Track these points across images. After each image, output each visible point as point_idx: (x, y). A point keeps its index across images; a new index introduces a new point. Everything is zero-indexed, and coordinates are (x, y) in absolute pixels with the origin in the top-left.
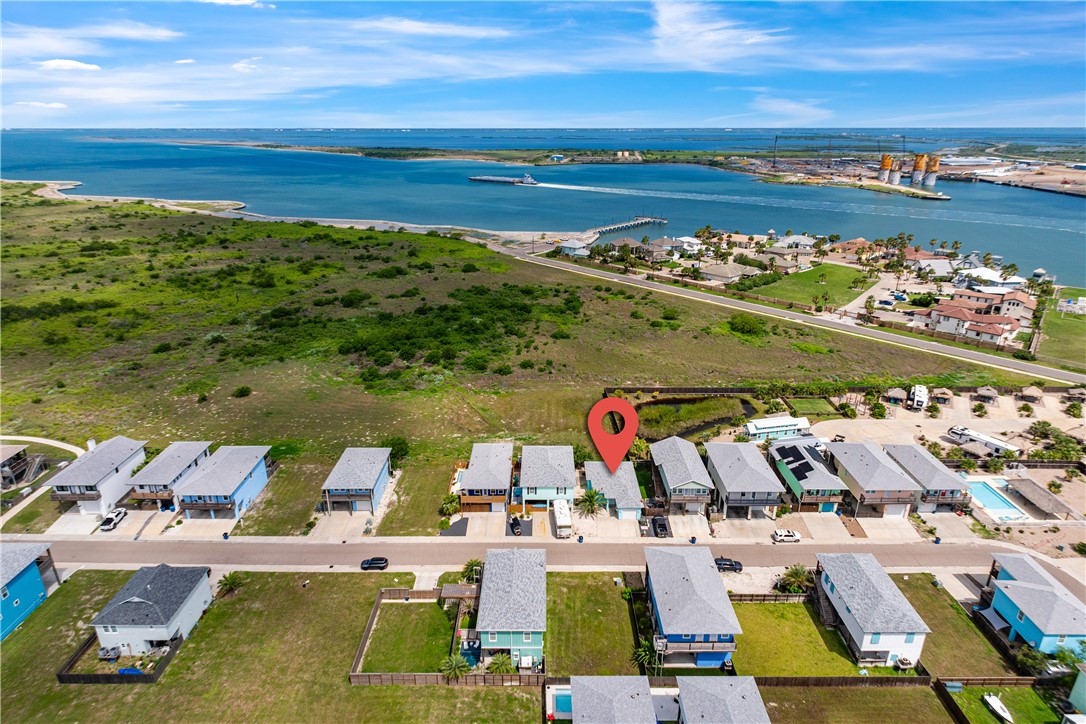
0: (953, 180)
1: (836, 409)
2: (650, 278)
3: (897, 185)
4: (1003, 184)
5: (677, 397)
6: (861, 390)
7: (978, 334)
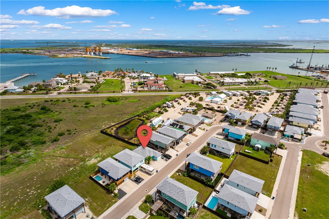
0: (105, 53)
1: (158, 113)
2: (59, 93)
3: (93, 56)
4: (117, 54)
5: (121, 125)
6: (157, 107)
7: (160, 88)
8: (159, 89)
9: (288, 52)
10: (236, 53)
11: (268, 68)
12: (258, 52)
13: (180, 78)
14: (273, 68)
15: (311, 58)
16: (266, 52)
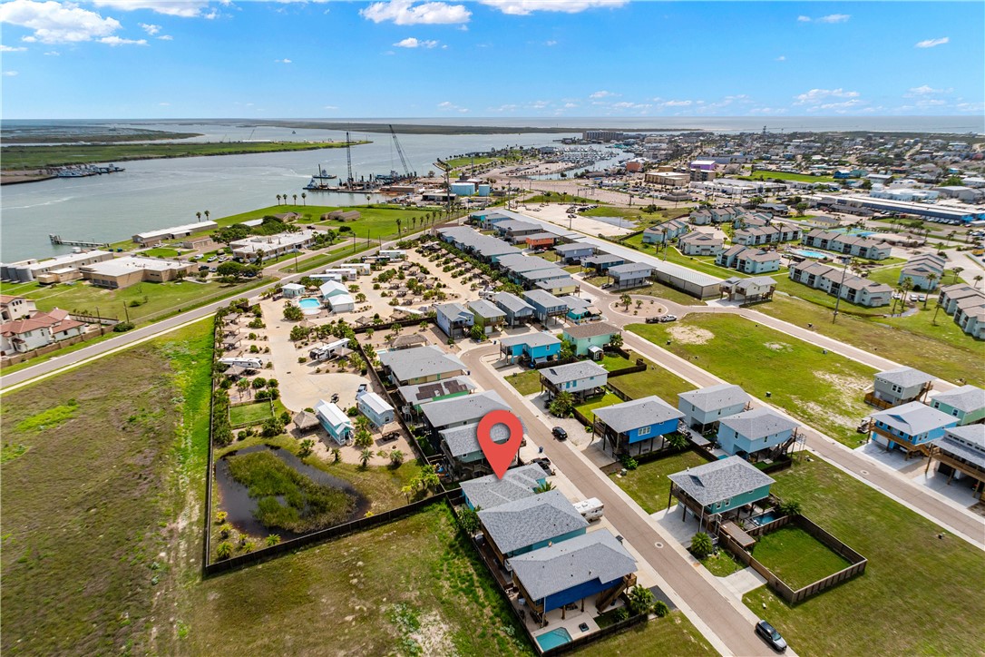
1: (257, 402)
7: (66, 333)
8: (60, 336)
9: (230, 153)
10: (66, 164)
11: (278, 197)
12: (144, 158)
13: (65, 277)
14: (295, 197)
15: (349, 162)
16: (170, 157)
